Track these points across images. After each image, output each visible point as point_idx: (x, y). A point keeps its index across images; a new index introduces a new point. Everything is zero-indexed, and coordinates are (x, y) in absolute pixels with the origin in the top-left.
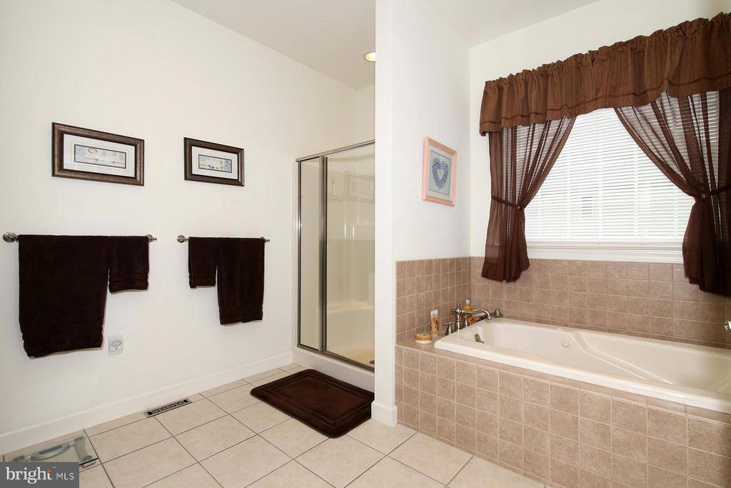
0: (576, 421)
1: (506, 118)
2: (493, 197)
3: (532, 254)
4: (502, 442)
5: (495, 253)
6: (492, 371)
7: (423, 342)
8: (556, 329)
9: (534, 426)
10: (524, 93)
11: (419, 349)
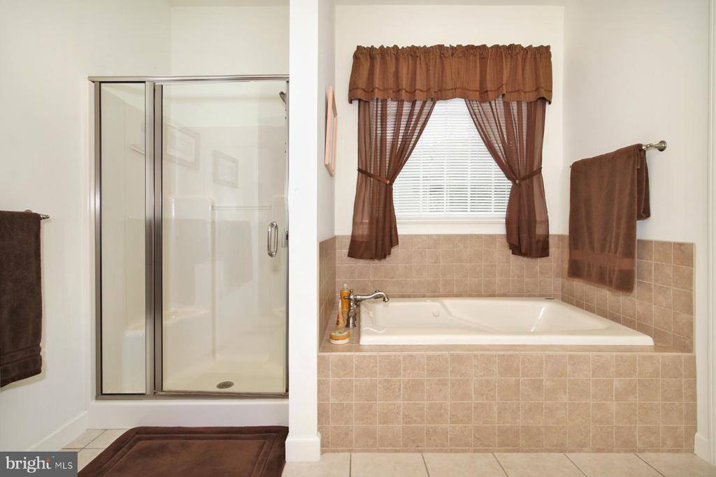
0: (518, 383)
1: (379, 89)
2: (359, 170)
3: (402, 230)
4: (453, 427)
5: (364, 231)
6: (443, 356)
7: (340, 342)
8: (425, 301)
9: (483, 400)
10: (394, 68)
11: (337, 351)
